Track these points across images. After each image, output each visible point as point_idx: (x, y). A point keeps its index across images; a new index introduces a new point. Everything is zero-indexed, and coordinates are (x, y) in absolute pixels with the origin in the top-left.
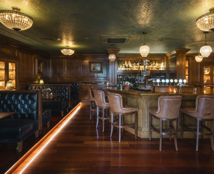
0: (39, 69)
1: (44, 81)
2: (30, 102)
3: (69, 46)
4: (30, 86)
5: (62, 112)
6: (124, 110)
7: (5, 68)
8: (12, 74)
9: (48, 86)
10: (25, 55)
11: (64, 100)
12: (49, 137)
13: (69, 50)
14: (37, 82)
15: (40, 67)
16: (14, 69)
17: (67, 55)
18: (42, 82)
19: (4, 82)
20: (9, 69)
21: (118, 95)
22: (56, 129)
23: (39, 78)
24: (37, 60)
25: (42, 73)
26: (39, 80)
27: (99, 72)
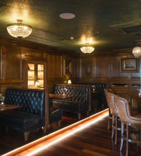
0: (67, 69)
1: (71, 81)
2: (39, 99)
3: (88, 44)
4: (57, 86)
5: (79, 115)
6: (132, 119)
7: (35, 69)
8: (41, 74)
9: (74, 86)
10: (53, 56)
11: (84, 102)
12: (58, 136)
13: (88, 47)
14: (66, 82)
15: (69, 68)
16: (43, 70)
17: (87, 53)
18: (70, 82)
19: (34, 81)
20: (38, 70)
21: (123, 99)
22: (68, 131)
23: (68, 78)
24: (64, 61)
25: (70, 73)
26: (67, 80)
27: (134, 71)
